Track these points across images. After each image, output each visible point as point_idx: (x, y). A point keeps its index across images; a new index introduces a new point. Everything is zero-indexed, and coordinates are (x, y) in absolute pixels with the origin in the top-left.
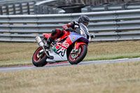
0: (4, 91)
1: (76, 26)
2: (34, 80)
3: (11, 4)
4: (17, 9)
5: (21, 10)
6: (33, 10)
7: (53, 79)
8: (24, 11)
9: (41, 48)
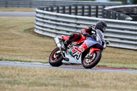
0: (62, 89)
1: (93, 32)
2: (92, 82)
3: (80, 5)
4: (85, 11)
5: (90, 12)
6: (101, 13)
7: (111, 83)
8: (92, 14)
9: (58, 49)
